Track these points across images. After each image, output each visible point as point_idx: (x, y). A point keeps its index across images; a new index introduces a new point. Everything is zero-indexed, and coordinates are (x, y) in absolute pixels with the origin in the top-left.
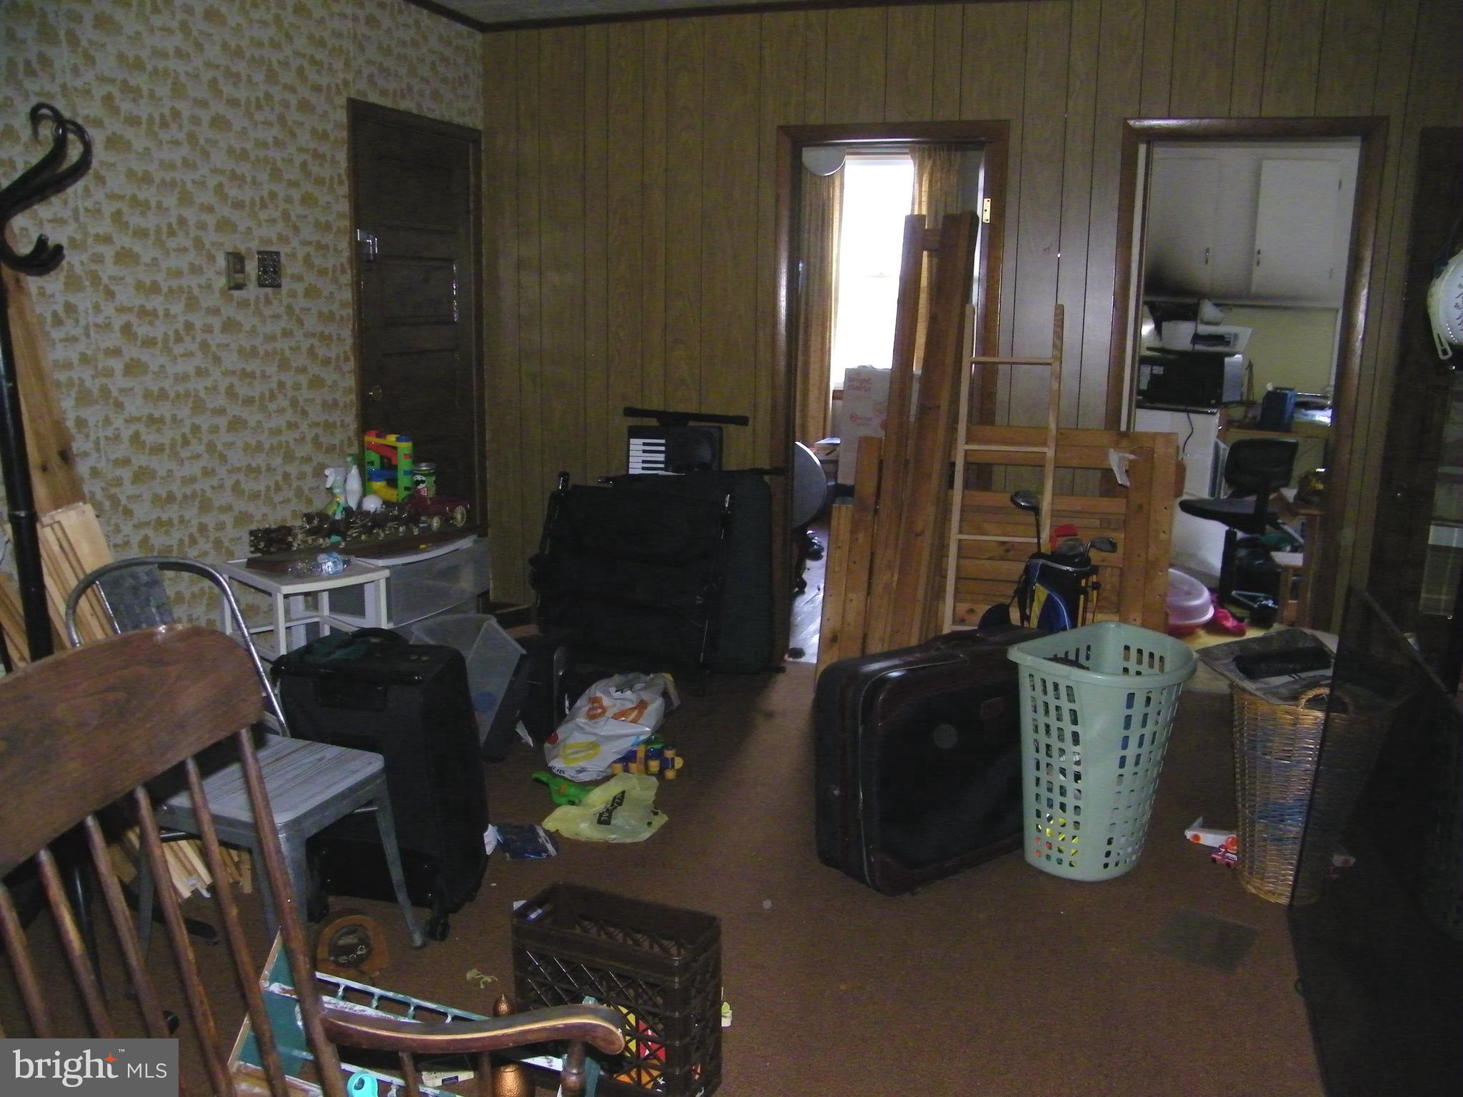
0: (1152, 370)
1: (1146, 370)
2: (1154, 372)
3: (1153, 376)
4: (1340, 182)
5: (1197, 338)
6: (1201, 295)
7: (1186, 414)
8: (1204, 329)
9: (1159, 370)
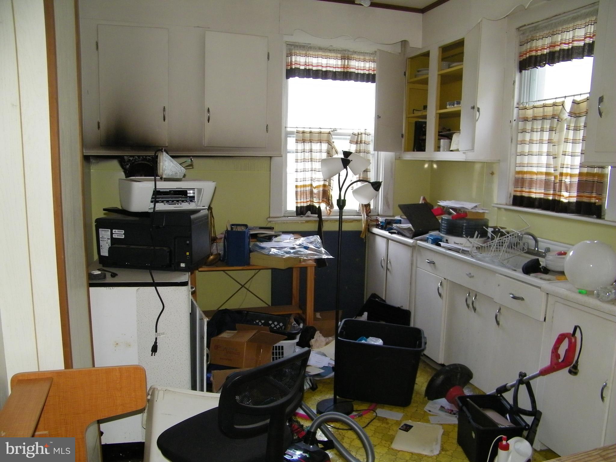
0: (112, 234)
1: (105, 234)
2: (115, 236)
3: (114, 241)
4: (268, 54)
5: (158, 196)
6: (159, 149)
7: (154, 288)
8: (163, 186)
9: (119, 234)
